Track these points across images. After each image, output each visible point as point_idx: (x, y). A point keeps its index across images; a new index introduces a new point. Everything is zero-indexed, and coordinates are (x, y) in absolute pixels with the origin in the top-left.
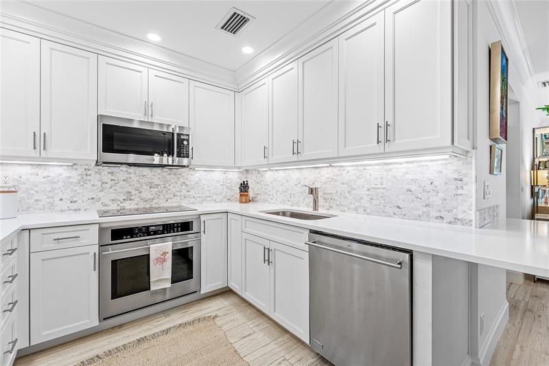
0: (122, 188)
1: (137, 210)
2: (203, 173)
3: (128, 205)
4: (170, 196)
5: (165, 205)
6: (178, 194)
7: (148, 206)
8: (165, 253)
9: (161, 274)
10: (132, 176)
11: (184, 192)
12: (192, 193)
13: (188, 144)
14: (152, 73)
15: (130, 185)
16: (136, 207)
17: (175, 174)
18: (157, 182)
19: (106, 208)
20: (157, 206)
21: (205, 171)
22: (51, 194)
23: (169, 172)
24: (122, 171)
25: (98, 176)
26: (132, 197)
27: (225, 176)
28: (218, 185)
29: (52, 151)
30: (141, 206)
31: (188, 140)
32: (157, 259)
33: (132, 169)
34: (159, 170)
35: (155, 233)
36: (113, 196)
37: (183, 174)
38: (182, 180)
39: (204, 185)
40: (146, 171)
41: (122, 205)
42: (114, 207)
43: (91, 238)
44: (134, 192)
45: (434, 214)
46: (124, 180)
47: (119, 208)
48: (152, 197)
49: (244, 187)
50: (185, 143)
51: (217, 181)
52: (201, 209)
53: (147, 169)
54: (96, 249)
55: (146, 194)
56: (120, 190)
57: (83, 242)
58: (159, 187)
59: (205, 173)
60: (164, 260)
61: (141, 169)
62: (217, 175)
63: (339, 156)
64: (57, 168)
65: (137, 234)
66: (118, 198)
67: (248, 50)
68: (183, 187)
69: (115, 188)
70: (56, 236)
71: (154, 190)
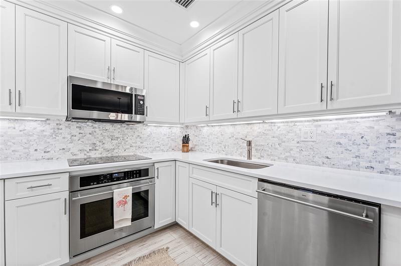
0: (88, 140)
1: (101, 158)
2: (153, 128)
3: (94, 155)
4: (127, 147)
5: (123, 155)
6: (134, 145)
7: (109, 155)
8: (126, 197)
9: (123, 215)
10: (97, 130)
11: (139, 144)
12: (145, 144)
13: (144, 104)
14: (114, 42)
15: (95, 138)
16: (100, 156)
17: (131, 129)
18: (117, 135)
19: (75, 157)
20: (117, 155)
21: (155, 126)
22: (27, 146)
23: (127, 126)
24: (88, 126)
25: (68, 130)
26: (97, 148)
27: (170, 130)
28: (165, 137)
29: (26, 108)
30: (104, 155)
31: (143, 100)
32: (120, 202)
33: (97, 125)
34: (118, 126)
35: (118, 179)
36: (81, 147)
37: (138, 129)
38: (137, 134)
39: (154, 137)
40: (108, 126)
41: (88, 154)
42: (81, 156)
43: (62, 185)
44: (98, 143)
45: (364, 164)
46: (90, 134)
47: (86, 157)
48: (113, 147)
49: (186, 140)
50: (141, 102)
51: (165, 135)
54: (66, 195)
55: (108, 146)
56: (87, 142)
58: (119, 139)
59: (155, 128)
60: (126, 203)
62: (164, 130)
63: (279, 113)
64: (32, 123)
65: (103, 180)
66: (85, 148)
67: (195, 24)
68: (138, 139)
69: (82, 140)
70: (30, 185)
71: (115, 142)
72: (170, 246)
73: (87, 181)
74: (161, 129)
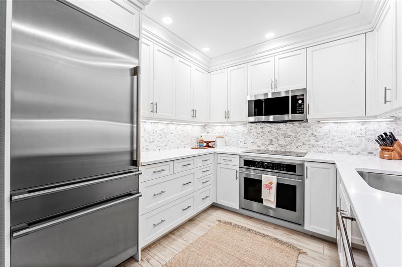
0: (267, 137)
1: (276, 152)
2: (333, 125)
3: (271, 148)
4: (299, 144)
5: (295, 151)
6: (306, 143)
7: (283, 150)
8: (272, 183)
10: (273, 129)
11: (312, 142)
12: (321, 143)
13: (303, 102)
14: (277, 58)
15: (272, 135)
16: (275, 150)
17: (304, 127)
18: (289, 133)
19: (259, 149)
20: (290, 150)
21: (336, 123)
23: (299, 125)
24: (267, 126)
25: (255, 130)
26: (273, 143)
27: (363, 127)
28: (354, 136)
30: (279, 149)
31: (303, 100)
32: (266, 185)
33: (273, 125)
35: (268, 167)
36: (262, 141)
37: (311, 127)
38: (310, 132)
39: (334, 136)
40: (282, 125)
41: (267, 147)
42: (263, 148)
44: (274, 140)
46: (268, 132)
47: (265, 149)
48: (286, 144)
50: (300, 102)
51: (352, 132)
53: (282, 124)
55: (282, 142)
56: (266, 138)
57: (233, 163)
58: (291, 137)
59: (336, 125)
60: (271, 188)
61: (279, 124)
62: (353, 126)
65: (257, 165)
66: (265, 143)
68: (312, 137)
69: (263, 136)
70: (224, 158)
71: (287, 139)
72: (309, 252)
73: (248, 163)
74: (346, 126)
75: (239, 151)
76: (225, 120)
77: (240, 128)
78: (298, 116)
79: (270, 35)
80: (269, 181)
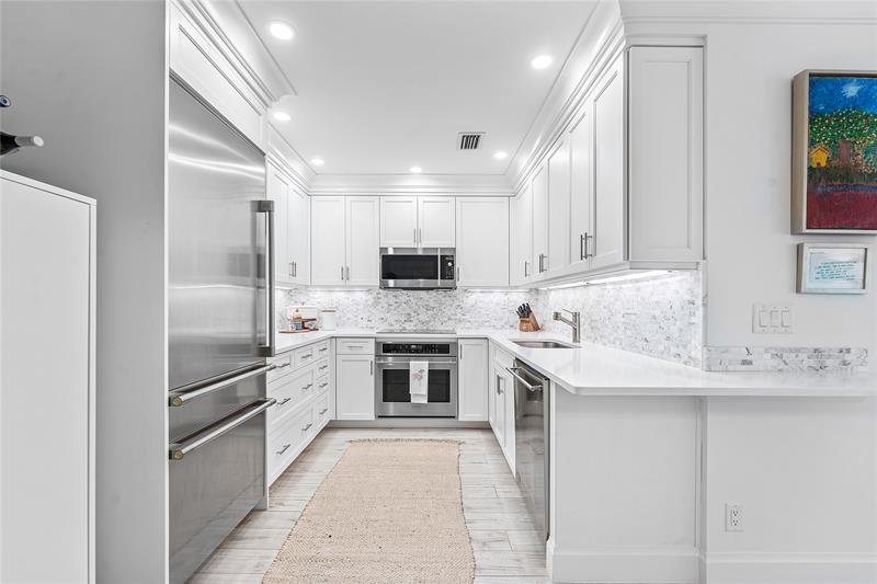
0: (403, 310)
4: (444, 320)
7: (425, 327)
8: (421, 371)
9: (419, 389)
10: (412, 299)
11: (459, 316)
12: (467, 317)
13: (454, 265)
14: (421, 199)
15: (410, 308)
16: (415, 327)
17: (450, 297)
18: (432, 305)
23: (444, 294)
24: (403, 294)
25: (386, 299)
26: (412, 319)
27: (505, 297)
28: (498, 308)
29: (353, 281)
30: (419, 327)
31: (452, 262)
32: (415, 375)
33: (412, 293)
34: (433, 293)
35: (417, 351)
36: (396, 317)
38: (457, 303)
39: (481, 308)
40: (423, 293)
41: (403, 325)
42: (397, 327)
44: (413, 314)
46: (405, 303)
49: (525, 312)
50: (450, 264)
51: (497, 304)
52: (460, 333)
53: (424, 292)
54: (373, 358)
55: (423, 317)
56: (402, 312)
57: (365, 351)
58: (435, 310)
59: (482, 295)
60: (421, 377)
61: (419, 292)
62: (497, 297)
65: (401, 350)
66: (400, 319)
67: (501, 155)
68: (459, 310)
69: (397, 309)
70: (351, 344)
71: (430, 313)
72: (467, 441)
73: (388, 348)
74: (491, 296)
75: (373, 333)
76: (342, 283)
77: (361, 296)
78: (448, 282)
79: (416, 169)
80: (419, 368)
